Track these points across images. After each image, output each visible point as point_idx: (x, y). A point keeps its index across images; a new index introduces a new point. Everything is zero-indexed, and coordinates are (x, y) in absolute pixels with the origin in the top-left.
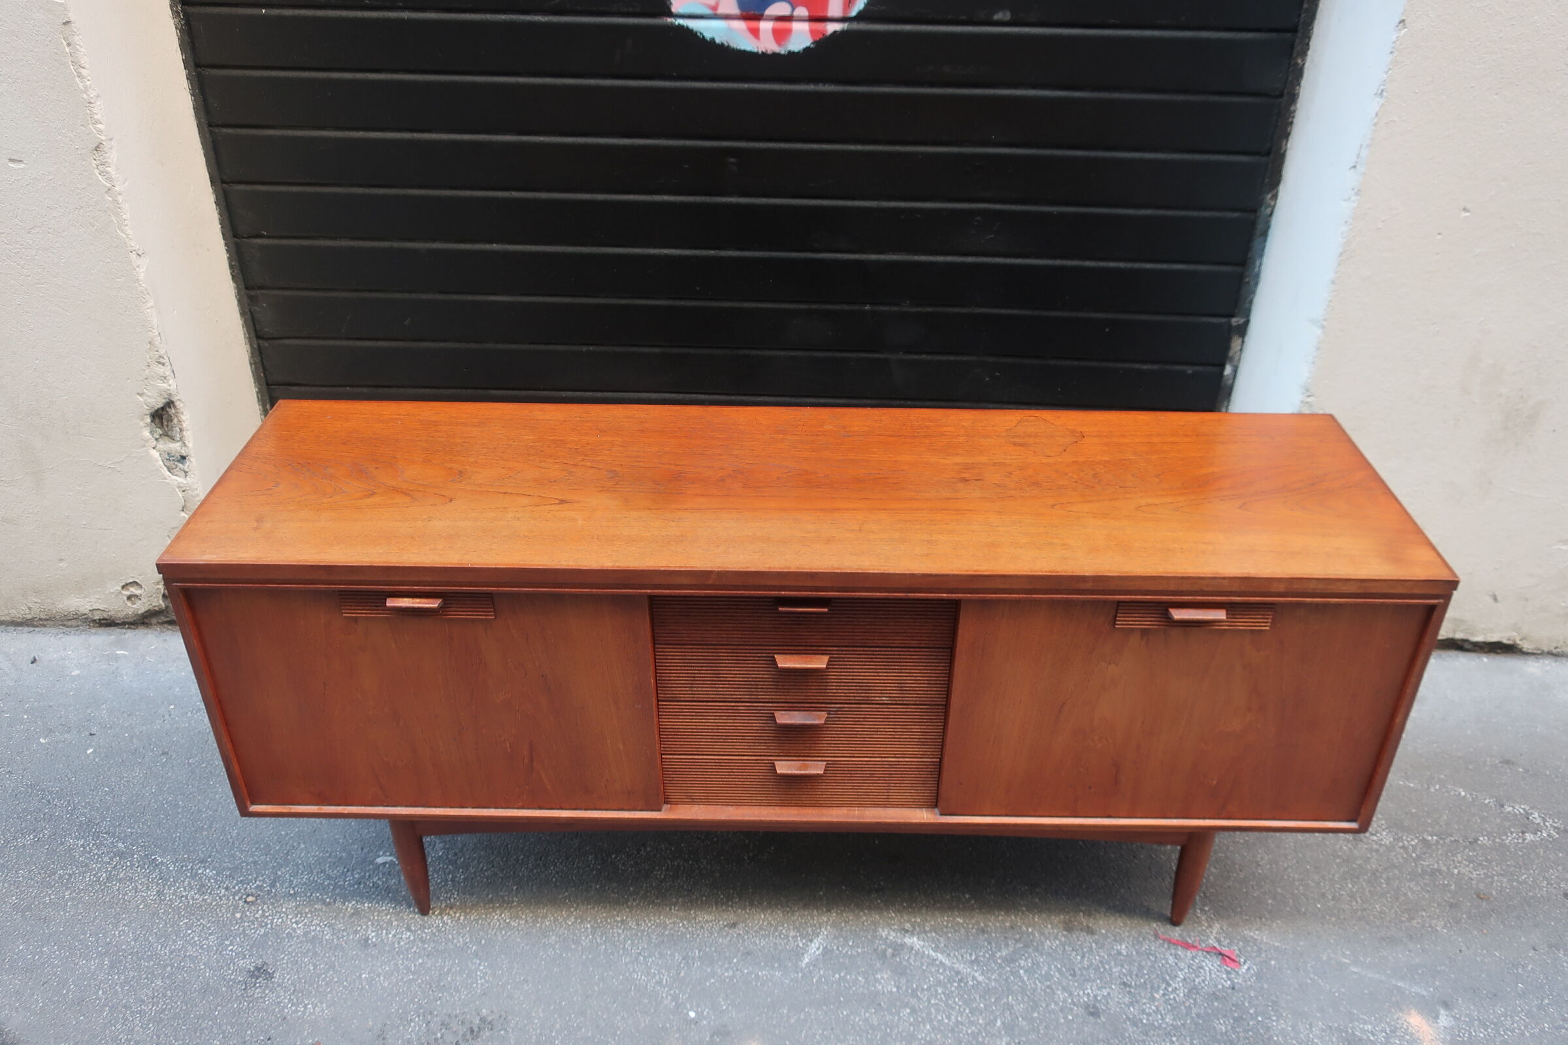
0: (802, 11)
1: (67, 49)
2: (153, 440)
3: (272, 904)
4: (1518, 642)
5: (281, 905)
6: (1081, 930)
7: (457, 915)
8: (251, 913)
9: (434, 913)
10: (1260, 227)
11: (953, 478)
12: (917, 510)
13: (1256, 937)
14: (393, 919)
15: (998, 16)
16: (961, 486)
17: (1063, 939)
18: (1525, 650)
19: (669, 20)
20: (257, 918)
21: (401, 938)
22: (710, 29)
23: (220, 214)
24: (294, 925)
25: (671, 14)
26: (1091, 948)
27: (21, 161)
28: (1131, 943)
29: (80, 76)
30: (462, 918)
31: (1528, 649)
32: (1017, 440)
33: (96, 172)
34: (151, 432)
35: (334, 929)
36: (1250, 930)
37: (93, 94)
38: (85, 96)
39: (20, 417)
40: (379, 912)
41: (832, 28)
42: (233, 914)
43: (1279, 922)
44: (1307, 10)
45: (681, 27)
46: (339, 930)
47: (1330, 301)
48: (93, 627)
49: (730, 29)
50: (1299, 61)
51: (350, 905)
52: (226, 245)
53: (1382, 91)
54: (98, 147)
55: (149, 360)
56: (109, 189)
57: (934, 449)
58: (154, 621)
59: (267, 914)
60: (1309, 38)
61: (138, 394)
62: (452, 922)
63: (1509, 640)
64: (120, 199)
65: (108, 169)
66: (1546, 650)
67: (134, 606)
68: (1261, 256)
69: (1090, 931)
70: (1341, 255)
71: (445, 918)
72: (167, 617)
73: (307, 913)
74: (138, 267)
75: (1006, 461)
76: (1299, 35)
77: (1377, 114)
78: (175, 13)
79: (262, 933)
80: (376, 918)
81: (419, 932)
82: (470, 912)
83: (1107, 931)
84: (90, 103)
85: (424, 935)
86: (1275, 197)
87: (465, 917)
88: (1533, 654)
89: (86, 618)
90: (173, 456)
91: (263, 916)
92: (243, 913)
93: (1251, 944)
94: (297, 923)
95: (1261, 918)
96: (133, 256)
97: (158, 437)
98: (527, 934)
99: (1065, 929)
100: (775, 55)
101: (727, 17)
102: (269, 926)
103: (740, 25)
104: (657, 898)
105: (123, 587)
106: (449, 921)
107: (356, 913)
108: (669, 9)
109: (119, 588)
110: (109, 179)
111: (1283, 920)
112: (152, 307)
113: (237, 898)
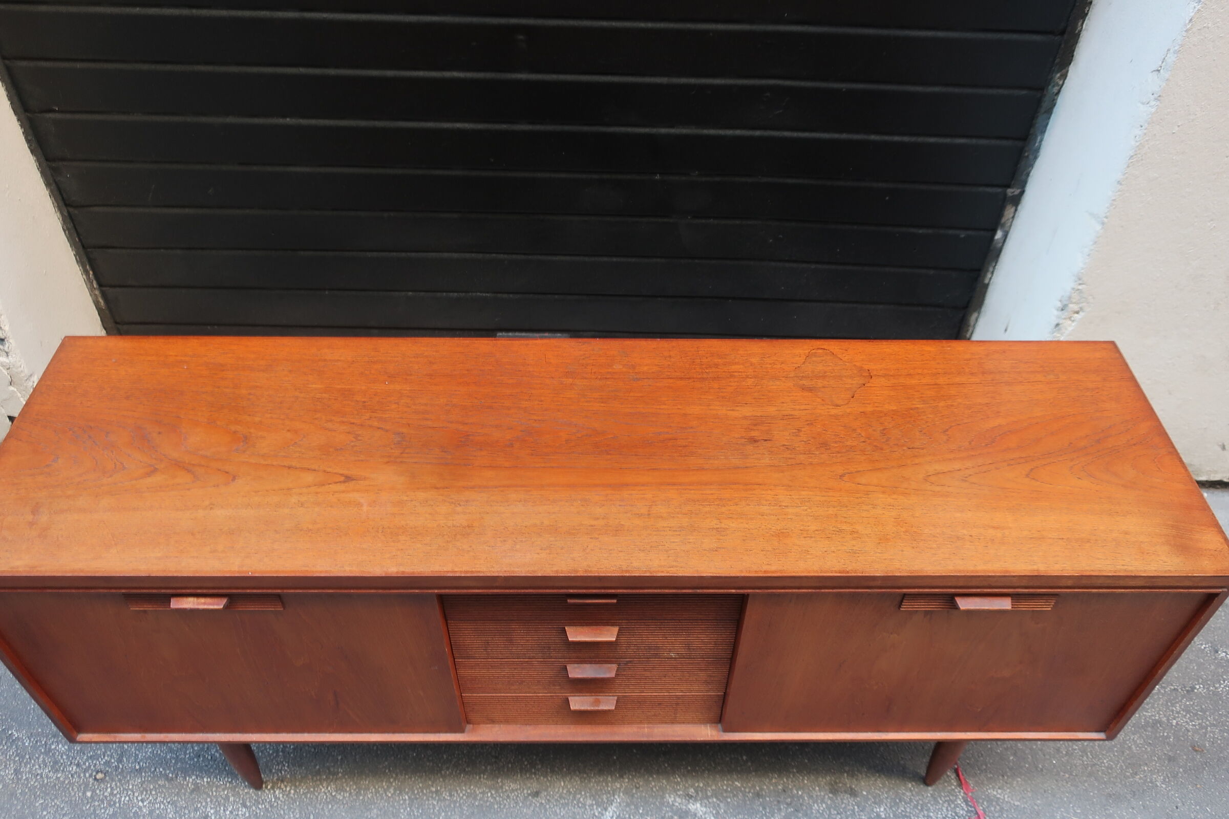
3: (120, 780)
5: (128, 781)
6: (846, 792)
7: (288, 789)
8: (100, 791)
9: (266, 787)
10: (1045, 105)
11: (742, 437)
12: (706, 484)
13: (998, 796)
14: (230, 795)
16: (750, 448)
17: (829, 802)
20: (106, 797)
21: (238, 815)
23: (7, 90)
24: (140, 804)
26: (853, 810)
28: (888, 805)
30: (292, 791)
32: (804, 382)
35: (176, 806)
36: (993, 788)
40: (217, 787)
42: (84, 793)
43: (1019, 779)
46: (181, 808)
47: (1114, 200)
51: (191, 780)
57: (723, 397)
59: (115, 792)
62: (283, 797)
68: (1043, 132)
69: (853, 793)
70: (1131, 157)
71: (277, 792)
73: (151, 790)
75: (796, 413)
77: (1191, 20)
79: (111, 813)
80: (214, 793)
81: (254, 808)
82: (299, 785)
83: (868, 792)
85: (258, 811)
86: (1064, 77)
87: (295, 791)
91: (111, 794)
92: (94, 791)
93: (994, 803)
94: (142, 801)
95: (1003, 776)
98: (350, 808)
99: (831, 792)
102: (117, 805)
104: (468, 766)
106: (281, 795)
107: (197, 789)
111: (1023, 777)
113: (87, 775)
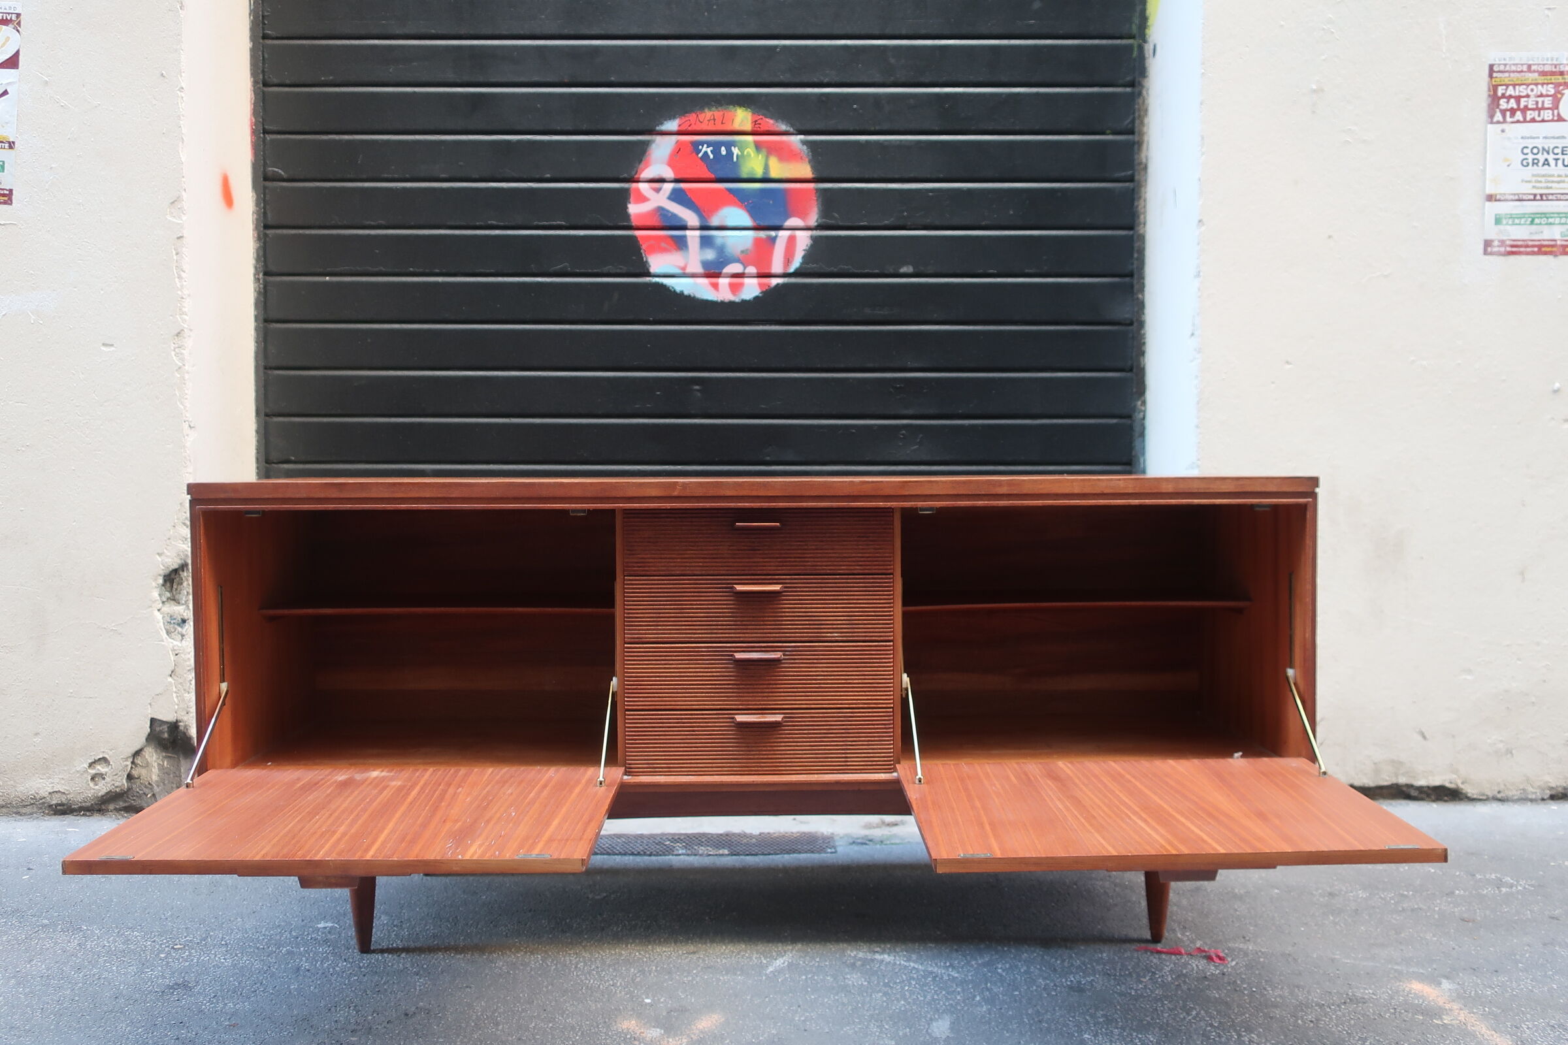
0: (752, 270)
1: (175, 257)
2: (160, 602)
3: (201, 949)
4: (1461, 786)
5: (211, 950)
8: (177, 954)
10: (1137, 429)
13: (1241, 947)
14: (330, 956)
15: (904, 270)
18: (1469, 795)
19: (648, 279)
20: (183, 957)
21: (337, 966)
22: (680, 285)
23: (258, 441)
24: (223, 960)
25: (649, 274)
26: (1071, 956)
27: (112, 345)
28: (1111, 953)
29: (180, 277)
31: (1473, 794)
33: (173, 353)
34: (160, 595)
35: (265, 962)
36: (1234, 943)
37: (186, 292)
38: (179, 293)
39: (42, 579)
41: (774, 282)
42: (158, 955)
43: (1263, 938)
44: (1137, 259)
45: (657, 284)
46: (271, 962)
47: (1199, 443)
48: (48, 814)
49: (696, 284)
50: (1140, 296)
51: (285, 949)
52: (258, 468)
53: (1199, 272)
54: (179, 333)
55: (176, 521)
56: (180, 368)
58: (111, 807)
59: (194, 955)
60: (1143, 278)
61: (158, 554)
63: (1451, 783)
64: (187, 376)
65: (183, 351)
66: (1490, 794)
67: (97, 787)
68: (1143, 454)
69: (1069, 948)
70: (1198, 403)
71: (385, 955)
72: (125, 801)
74: (187, 435)
76: (1136, 276)
77: (1199, 290)
78: (257, 280)
79: (186, 965)
84: (182, 298)
86: (1144, 403)
88: (1480, 800)
89: (44, 803)
90: (175, 619)
91: (189, 956)
92: (168, 954)
93: (1237, 951)
95: (1244, 937)
96: (186, 426)
97: (165, 600)
99: (1042, 948)
100: (732, 303)
101: (693, 276)
102: (195, 961)
103: (705, 281)
105: (91, 765)
106: (390, 956)
108: (648, 270)
109: (86, 766)
110: (182, 360)
111: (1267, 937)
112: (190, 473)
113: (163, 946)
